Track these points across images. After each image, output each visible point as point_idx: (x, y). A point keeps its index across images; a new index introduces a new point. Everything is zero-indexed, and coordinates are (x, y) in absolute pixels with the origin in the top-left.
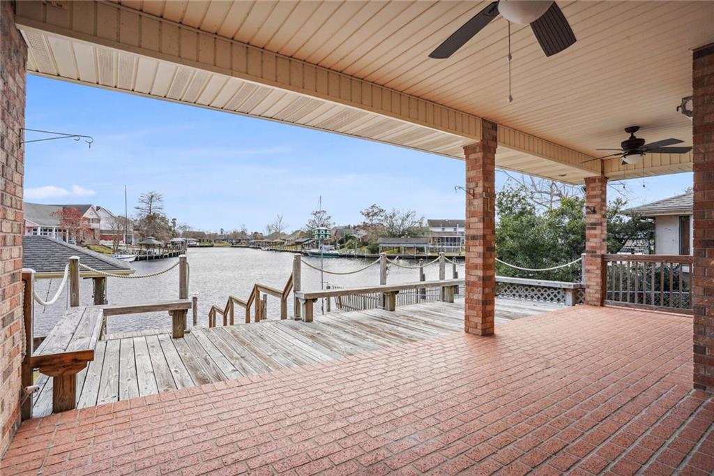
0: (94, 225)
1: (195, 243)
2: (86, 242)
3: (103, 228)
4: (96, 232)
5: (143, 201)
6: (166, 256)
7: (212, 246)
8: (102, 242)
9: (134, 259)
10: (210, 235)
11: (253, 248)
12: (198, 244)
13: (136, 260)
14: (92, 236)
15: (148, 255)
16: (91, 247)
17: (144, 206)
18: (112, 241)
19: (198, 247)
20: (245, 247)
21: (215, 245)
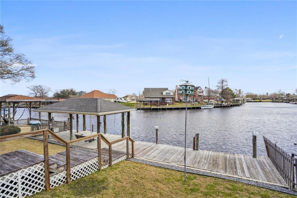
0: (201, 94)
1: (251, 100)
2: (198, 101)
3: (205, 95)
4: (202, 96)
5: (219, 83)
6: (229, 106)
7: (261, 102)
8: (204, 100)
9: (213, 107)
10: (260, 96)
11: (285, 102)
12: (253, 101)
13: (214, 107)
14: (201, 98)
15: (220, 106)
16: (200, 102)
17: (219, 85)
18: (207, 100)
19: (253, 102)
20: (281, 102)
21: (262, 101)
